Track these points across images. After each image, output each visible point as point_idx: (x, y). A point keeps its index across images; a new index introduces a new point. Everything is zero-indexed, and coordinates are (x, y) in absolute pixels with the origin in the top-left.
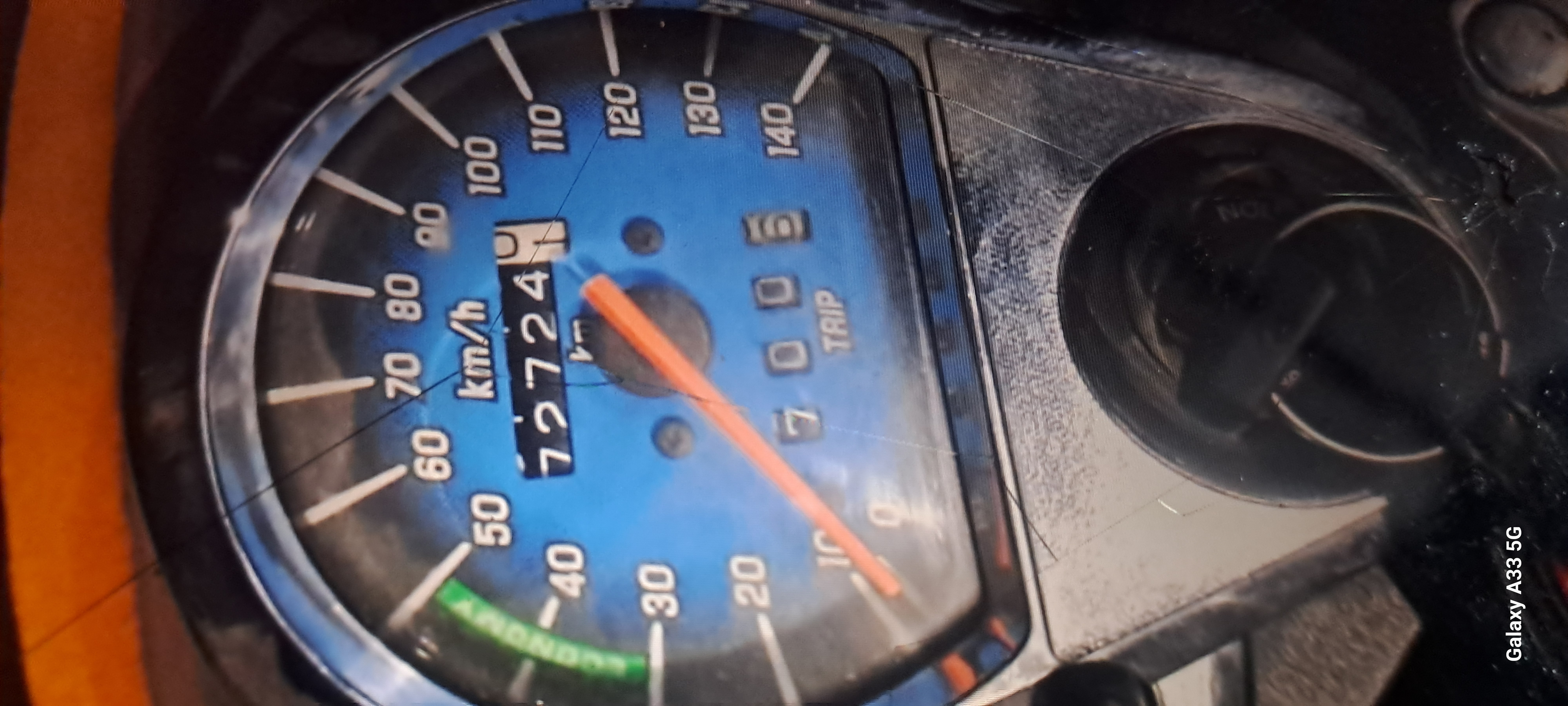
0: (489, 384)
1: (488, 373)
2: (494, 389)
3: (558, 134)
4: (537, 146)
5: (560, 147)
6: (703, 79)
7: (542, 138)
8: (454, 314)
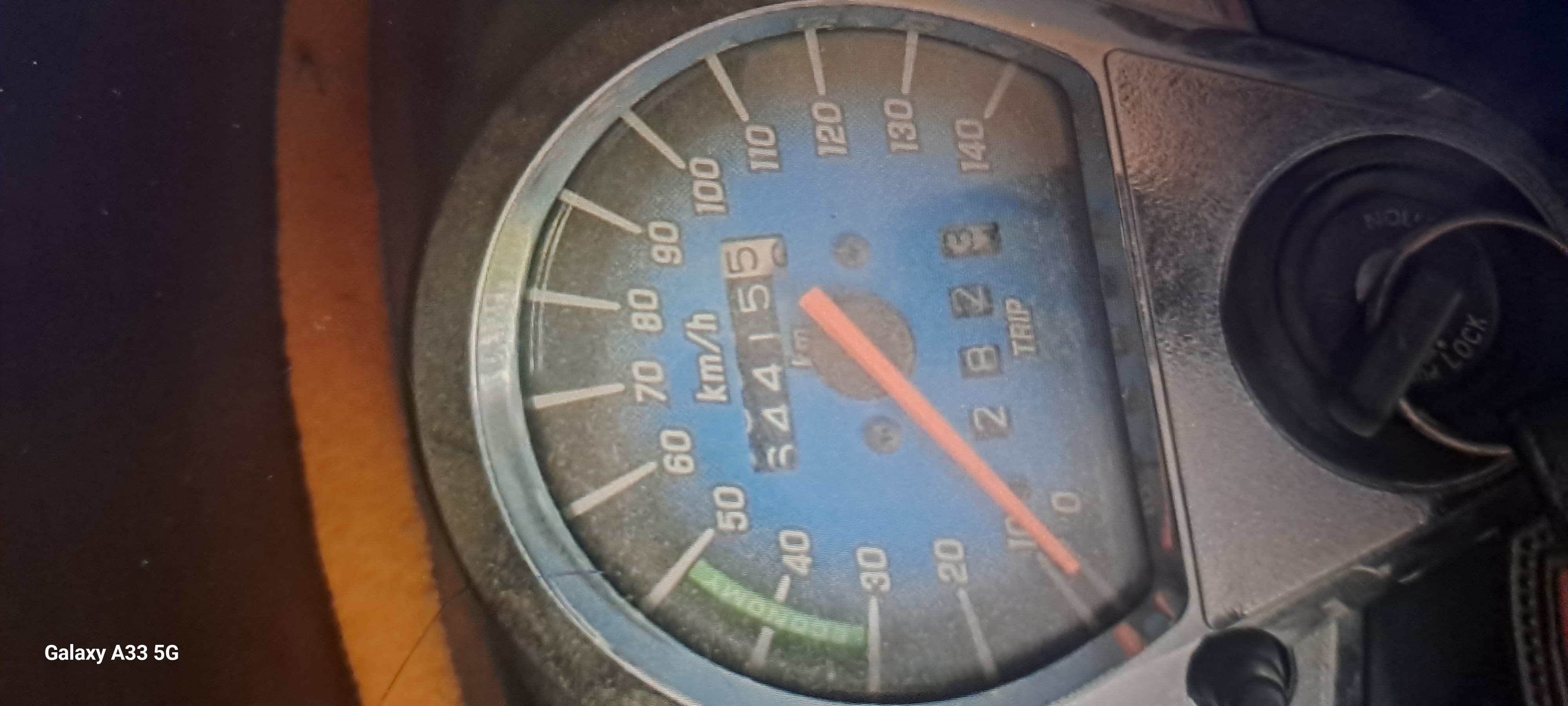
0: (722, 388)
1: (720, 378)
2: (727, 392)
3: (773, 153)
4: (755, 165)
5: (775, 166)
6: (901, 96)
7: (759, 158)
8: (689, 325)
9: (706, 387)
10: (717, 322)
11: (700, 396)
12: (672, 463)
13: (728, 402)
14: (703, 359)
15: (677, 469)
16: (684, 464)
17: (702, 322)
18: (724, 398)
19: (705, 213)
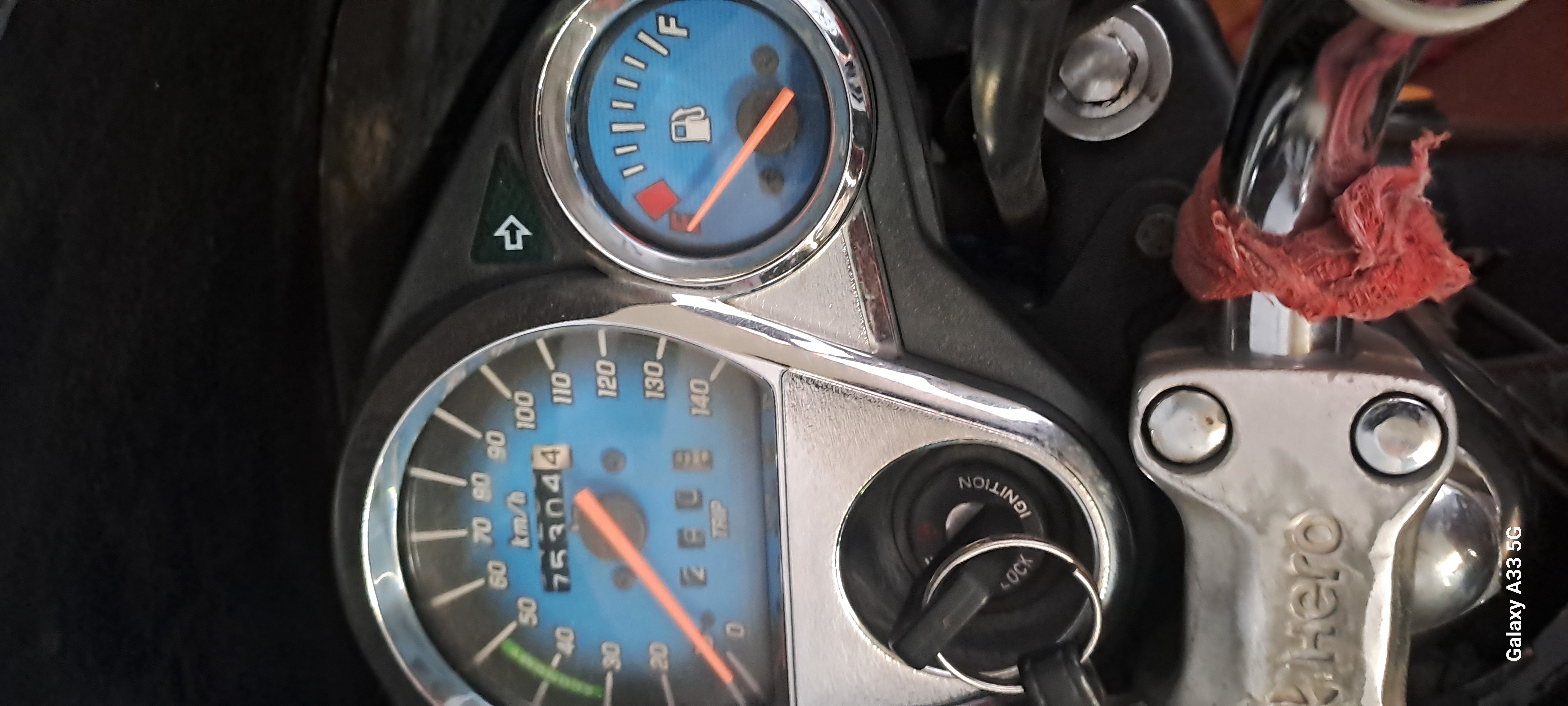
0: (527, 539)
1: (526, 534)
2: (530, 542)
3: (568, 392)
4: (556, 399)
5: (569, 401)
6: (655, 360)
7: (558, 395)
8: (509, 499)
9: (517, 538)
10: (526, 498)
11: (513, 543)
12: (494, 581)
13: (530, 548)
15: (497, 585)
16: (502, 582)
17: (517, 497)
18: (528, 545)
19: (522, 428)
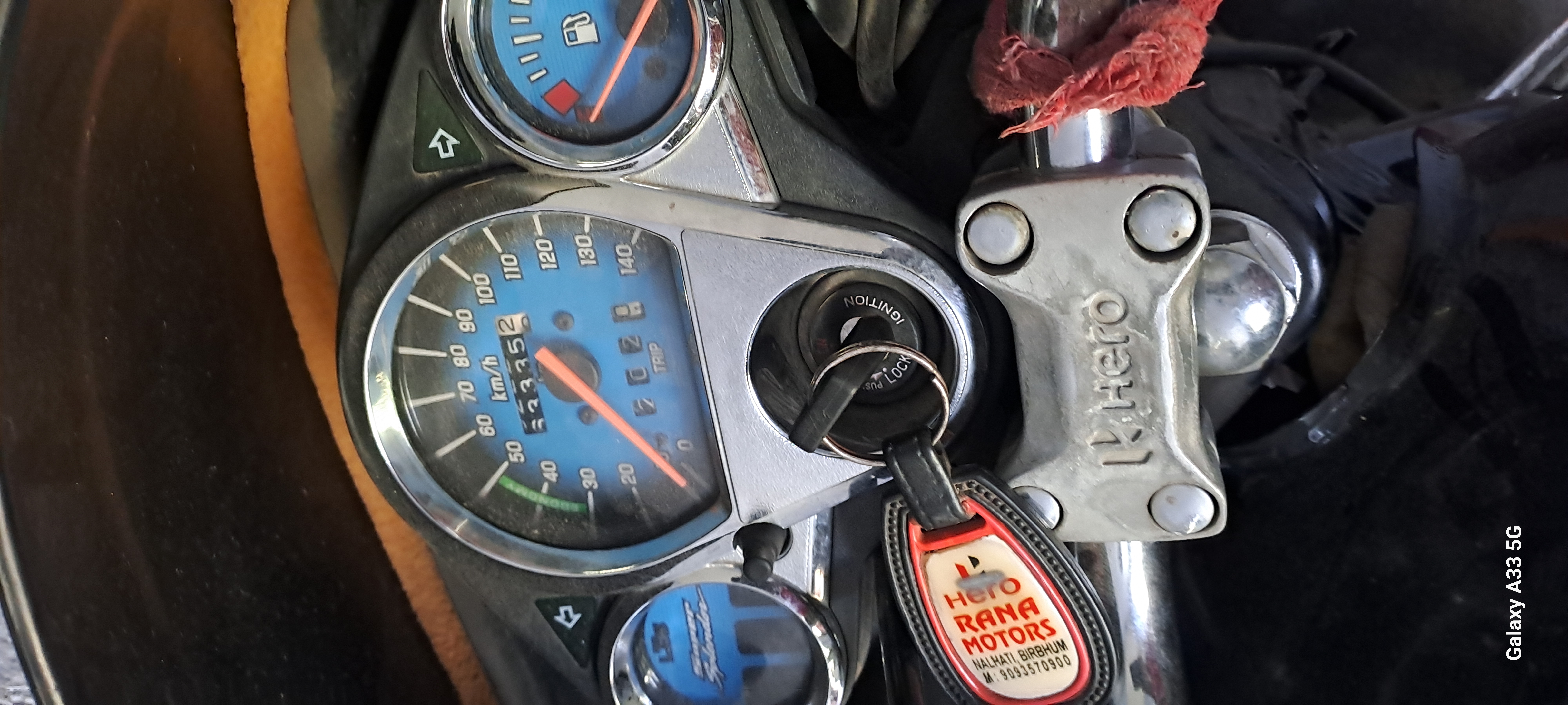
0: (504, 394)
1: (503, 389)
2: (507, 396)
3: (516, 269)
4: (508, 276)
5: (519, 276)
6: (584, 234)
7: (510, 272)
8: (484, 363)
9: (496, 394)
10: (498, 361)
11: (493, 398)
12: (484, 431)
13: (508, 401)
14: (493, 380)
15: (487, 433)
16: (490, 431)
17: (490, 361)
18: (506, 399)
19: (484, 304)
